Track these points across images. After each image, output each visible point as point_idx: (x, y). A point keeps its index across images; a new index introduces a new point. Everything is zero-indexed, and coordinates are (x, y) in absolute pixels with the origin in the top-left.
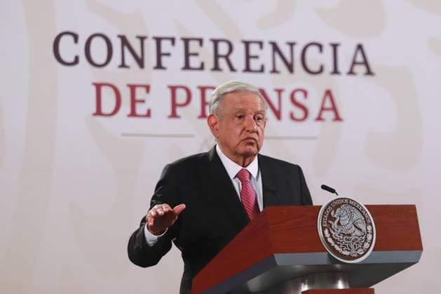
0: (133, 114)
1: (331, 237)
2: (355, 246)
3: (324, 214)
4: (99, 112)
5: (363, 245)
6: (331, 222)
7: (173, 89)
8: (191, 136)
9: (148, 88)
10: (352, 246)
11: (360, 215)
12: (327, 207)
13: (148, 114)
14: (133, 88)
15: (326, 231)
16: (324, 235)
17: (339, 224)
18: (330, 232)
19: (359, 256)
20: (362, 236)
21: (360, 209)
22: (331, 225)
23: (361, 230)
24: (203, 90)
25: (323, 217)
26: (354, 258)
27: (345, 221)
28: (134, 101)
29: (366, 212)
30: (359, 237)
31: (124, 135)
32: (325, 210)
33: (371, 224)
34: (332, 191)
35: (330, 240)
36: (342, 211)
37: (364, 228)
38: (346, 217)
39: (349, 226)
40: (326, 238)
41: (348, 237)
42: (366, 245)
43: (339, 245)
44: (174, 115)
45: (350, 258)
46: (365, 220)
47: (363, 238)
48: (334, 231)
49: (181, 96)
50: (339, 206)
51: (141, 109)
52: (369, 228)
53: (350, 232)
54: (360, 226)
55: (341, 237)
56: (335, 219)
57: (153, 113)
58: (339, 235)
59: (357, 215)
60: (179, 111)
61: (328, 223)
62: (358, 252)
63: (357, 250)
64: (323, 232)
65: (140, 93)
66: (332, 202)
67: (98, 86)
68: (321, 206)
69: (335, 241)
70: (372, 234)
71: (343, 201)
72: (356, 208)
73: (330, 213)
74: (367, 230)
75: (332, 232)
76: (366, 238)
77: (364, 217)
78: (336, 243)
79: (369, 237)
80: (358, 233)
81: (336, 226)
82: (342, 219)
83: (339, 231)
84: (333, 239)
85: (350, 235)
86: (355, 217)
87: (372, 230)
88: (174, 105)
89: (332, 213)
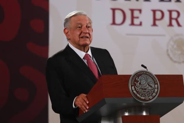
0: (132, 24)
1: (135, 90)
2: (148, 95)
3: (132, 79)
4: (114, 23)
5: (152, 94)
6: (136, 83)
7: (154, 11)
8: (164, 35)
9: (140, 11)
10: (146, 95)
11: (151, 80)
12: (134, 76)
13: (141, 24)
14: (132, 11)
15: (133, 87)
16: (132, 89)
17: (140, 84)
18: (135, 88)
19: (150, 99)
20: (152, 90)
21: (152, 76)
22: (136, 84)
23: (151, 87)
24: (170, 12)
25: (132, 80)
26: (147, 100)
27: (143, 82)
28: (133, 18)
29: (155, 78)
30: (150, 90)
31: (127, 35)
32: (133, 77)
33: (157, 84)
34: (145, 67)
35: (135, 92)
36: (142, 78)
37: (153, 86)
38: (144, 81)
39: (145, 85)
40: (133, 91)
41: (144, 90)
42: (154, 94)
43: (139, 94)
44: (154, 24)
45: (145, 100)
46: (154, 82)
47: (153, 91)
48: (137, 87)
49: (158, 15)
50: (141, 75)
51: (136, 21)
52: (156, 86)
53: (145, 88)
54: (151, 85)
55: (141, 90)
56: (138, 81)
57: (143, 24)
58: (140, 89)
59: (150, 80)
60: (157, 22)
61: (134, 83)
62: (150, 97)
63: (149, 97)
64: (131, 88)
65: (136, 13)
66: (137, 73)
67: (114, 10)
68: (131, 75)
69: (138, 92)
70: (158, 89)
71: (143, 73)
72: (150, 76)
73: (136, 79)
74: (155, 87)
75: (136, 88)
76: (154, 91)
77: (154, 80)
78: (138, 93)
79: (156, 90)
80: (150, 88)
81: (138, 85)
82: (142, 81)
83: (140, 87)
84: (136, 91)
85: (145, 89)
86: (149, 81)
87: (158, 87)
88: (155, 19)
89: (137, 79)
